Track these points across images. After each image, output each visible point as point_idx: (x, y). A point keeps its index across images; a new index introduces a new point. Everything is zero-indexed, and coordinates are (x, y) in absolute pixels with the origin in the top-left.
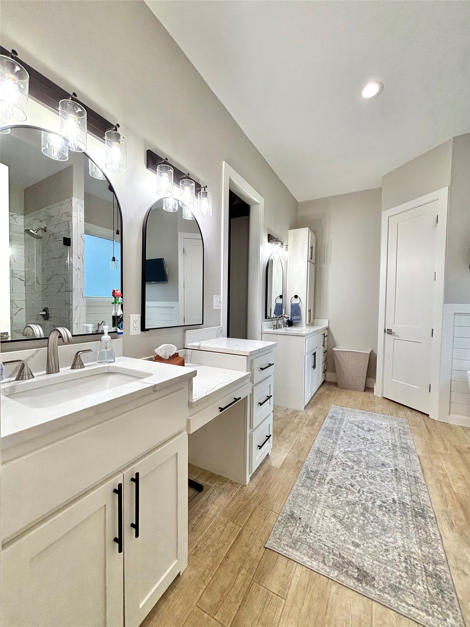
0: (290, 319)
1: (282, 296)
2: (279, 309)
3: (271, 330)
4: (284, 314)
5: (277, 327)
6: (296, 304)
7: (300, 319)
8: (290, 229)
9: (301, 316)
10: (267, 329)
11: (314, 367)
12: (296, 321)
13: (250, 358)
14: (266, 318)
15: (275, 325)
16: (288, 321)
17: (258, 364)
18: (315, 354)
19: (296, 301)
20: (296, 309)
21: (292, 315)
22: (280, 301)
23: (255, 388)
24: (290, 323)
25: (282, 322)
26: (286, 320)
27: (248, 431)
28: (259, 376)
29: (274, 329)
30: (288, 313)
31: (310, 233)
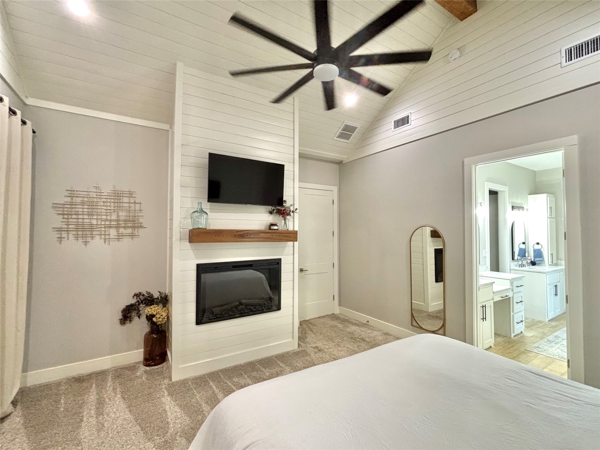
0: (533, 260)
1: (525, 242)
2: (523, 253)
3: (518, 268)
4: (527, 257)
5: (522, 266)
6: (538, 249)
7: (543, 260)
8: (530, 194)
9: (543, 259)
10: (513, 267)
11: (556, 295)
12: (538, 262)
13: (511, 281)
14: (513, 259)
15: (520, 265)
16: (532, 262)
17: (516, 284)
18: (556, 286)
19: (537, 247)
20: (538, 254)
21: (535, 257)
22: (523, 246)
23: (514, 294)
24: (533, 263)
25: (526, 263)
26: (529, 261)
27: (512, 314)
28: (516, 290)
29: (519, 267)
30: (531, 256)
31: (548, 198)
